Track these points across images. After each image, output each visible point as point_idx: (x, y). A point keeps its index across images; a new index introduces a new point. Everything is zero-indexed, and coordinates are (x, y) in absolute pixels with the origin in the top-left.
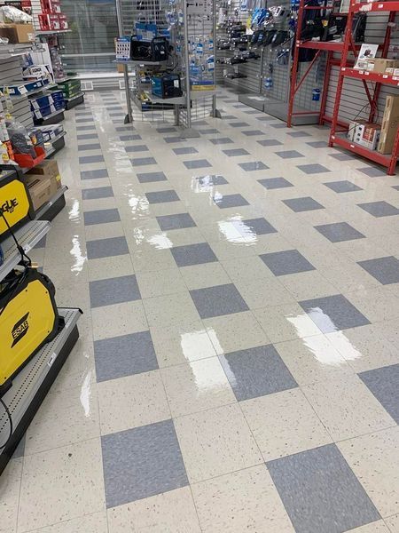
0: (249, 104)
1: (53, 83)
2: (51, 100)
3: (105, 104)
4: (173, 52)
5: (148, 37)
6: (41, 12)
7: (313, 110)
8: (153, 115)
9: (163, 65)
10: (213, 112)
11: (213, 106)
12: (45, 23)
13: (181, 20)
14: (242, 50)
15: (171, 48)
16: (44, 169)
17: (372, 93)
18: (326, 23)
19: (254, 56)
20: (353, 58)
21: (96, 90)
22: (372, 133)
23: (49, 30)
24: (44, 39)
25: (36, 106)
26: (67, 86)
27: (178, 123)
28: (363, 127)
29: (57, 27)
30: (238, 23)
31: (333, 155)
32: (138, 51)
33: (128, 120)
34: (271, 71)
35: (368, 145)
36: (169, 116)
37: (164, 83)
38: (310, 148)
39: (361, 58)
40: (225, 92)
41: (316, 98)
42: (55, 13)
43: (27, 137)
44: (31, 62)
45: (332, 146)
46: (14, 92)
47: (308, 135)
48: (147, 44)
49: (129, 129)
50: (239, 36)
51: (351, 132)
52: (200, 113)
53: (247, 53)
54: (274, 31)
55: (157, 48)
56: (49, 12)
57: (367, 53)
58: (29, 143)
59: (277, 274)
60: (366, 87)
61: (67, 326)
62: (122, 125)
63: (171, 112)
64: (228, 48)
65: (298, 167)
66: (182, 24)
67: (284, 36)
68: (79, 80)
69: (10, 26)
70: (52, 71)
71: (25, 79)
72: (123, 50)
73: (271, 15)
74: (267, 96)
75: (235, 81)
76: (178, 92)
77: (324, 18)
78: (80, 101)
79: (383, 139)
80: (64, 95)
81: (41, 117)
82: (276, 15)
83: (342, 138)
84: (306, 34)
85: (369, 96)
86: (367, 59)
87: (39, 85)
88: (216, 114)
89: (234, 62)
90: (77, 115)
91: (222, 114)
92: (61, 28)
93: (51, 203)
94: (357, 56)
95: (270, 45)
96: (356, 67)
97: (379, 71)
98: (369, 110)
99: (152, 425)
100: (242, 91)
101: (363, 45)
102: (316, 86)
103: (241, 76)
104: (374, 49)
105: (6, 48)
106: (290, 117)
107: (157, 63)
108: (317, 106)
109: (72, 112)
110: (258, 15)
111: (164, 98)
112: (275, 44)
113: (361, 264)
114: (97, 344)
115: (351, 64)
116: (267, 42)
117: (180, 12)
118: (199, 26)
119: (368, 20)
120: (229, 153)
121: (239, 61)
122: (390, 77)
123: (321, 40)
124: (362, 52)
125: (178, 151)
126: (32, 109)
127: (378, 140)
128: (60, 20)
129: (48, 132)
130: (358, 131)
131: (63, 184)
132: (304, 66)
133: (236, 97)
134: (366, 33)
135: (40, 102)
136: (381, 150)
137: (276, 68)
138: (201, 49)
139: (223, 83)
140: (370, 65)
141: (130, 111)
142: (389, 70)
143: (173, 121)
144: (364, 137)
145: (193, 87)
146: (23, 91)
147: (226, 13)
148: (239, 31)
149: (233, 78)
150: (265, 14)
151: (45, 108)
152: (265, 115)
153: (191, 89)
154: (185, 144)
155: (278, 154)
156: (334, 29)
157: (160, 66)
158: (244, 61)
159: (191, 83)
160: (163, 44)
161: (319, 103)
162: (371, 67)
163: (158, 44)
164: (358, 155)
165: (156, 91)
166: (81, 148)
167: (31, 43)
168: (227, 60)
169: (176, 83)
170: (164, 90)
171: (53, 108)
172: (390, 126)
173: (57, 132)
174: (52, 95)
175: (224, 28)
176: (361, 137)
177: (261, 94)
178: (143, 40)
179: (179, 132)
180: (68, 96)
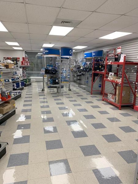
0: (81, 88)
1: (22, 79)
2: (20, 84)
3: (38, 86)
4: (57, 73)
5: (50, 68)
6: (22, 61)
7: (99, 90)
8: (50, 90)
9: (54, 76)
10: (69, 89)
11: (69, 87)
12: (23, 63)
13: (59, 64)
14: (80, 73)
15: (57, 71)
16: (10, 102)
17: (115, 86)
18: (100, 67)
19: (83, 74)
20: (107, 76)
21: (36, 82)
22: (114, 97)
23: (23, 65)
24: (22, 68)
25: (15, 85)
26: (26, 80)
27: (58, 92)
28: (111, 95)
29: (26, 64)
30: (79, 66)
31: (103, 103)
32: (47, 72)
33: (43, 90)
34: (88, 79)
35: (113, 101)
36: (55, 90)
37: (53, 80)
38: (96, 101)
39: (110, 76)
40: (74, 84)
41: (100, 87)
42: (26, 61)
43: (6, 92)
44: (16, 73)
45: (103, 101)
46: (8, 81)
47: (97, 97)
48: (50, 70)
49: (43, 93)
50: (79, 69)
51: (108, 97)
52: (65, 89)
53: (81, 74)
54: (88, 68)
55: (52, 71)
56: (24, 61)
57: (111, 75)
58: (7, 94)
59: (75, 137)
60: (112, 84)
61: (1, 148)
62: (41, 92)
63: (56, 89)
64: (76, 72)
65: (91, 106)
66: (59, 65)
67: (91, 69)
68: (31, 79)
69: (7, 64)
70: (22, 76)
71: (12, 78)
72: (43, 72)
73: (87, 64)
74: (87, 86)
75: (78, 81)
76: (58, 83)
77: (100, 65)
78: (30, 84)
79: (117, 99)
80: (25, 82)
81: (16, 88)
82: (88, 64)
83: (106, 98)
84: (95, 69)
85: (114, 86)
86: (111, 76)
87: (16, 79)
88: (70, 90)
89: (78, 76)
90: (28, 88)
91: (72, 90)
92: (27, 65)
93: (10, 112)
94: (109, 75)
95: (87, 72)
96: (108, 78)
97: (114, 80)
98: (114, 91)
99: (20, 182)
100: (80, 84)
101: (110, 73)
102: (100, 83)
103: (79, 80)
104: (113, 74)
105: (5, 70)
106: (92, 92)
107: (52, 75)
108: (100, 89)
109: (27, 87)
110: (84, 64)
111: (53, 84)
112: (88, 72)
113: (103, 136)
114: (11, 155)
115: (107, 77)
116: (86, 71)
117: (59, 63)
118: (66, 66)
119: (112, 66)
120: (71, 101)
121: (79, 76)
122: (117, 81)
123: (99, 71)
124: (110, 74)
125: (55, 100)
126: (14, 86)
127: (116, 99)
128: (27, 63)
129: (16, 92)
130: (110, 96)
131: (16, 107)
132: (96, 77)
133: (77, 85)
134: (112, 70)
135: (16, 84)
136: (117, 102)
137: (89, 78)
138: (66, 72)
139: (74, 81)
140: (111, 78)
141: (44, 88)
142: (116, 80)
143: (56, 91)
144: (112, 98)
145: (62, 82)
146: (10, 80)
147: (76, 63)
148: (79, 68)
149: (77, 80)
150: (85, 64)
151: (18, 86)
152: (85, 91)
153: (61, 82)
154: (58, 98)
155: (86, 102)
156: (103, 68)
157: (53, 76)
158: (80, 76)
159: (61, 81)
160: (54, 70)
161: (101, 88)
162: (112, 79)
163: (53, 70)
164: (111, 104)
165: (51, 83)
166: (26, 98)
167: (13, 68)
168: (76, 75)
169: (57, 81)
170: (53, 82)
171: (20, 86)
172: (118, 95)
173: (19, 93)
174: (21, 82)
175: (75, 67)
176: (111, 98)
177: (85, 85)
178: (49, 69)
179: (57, 95)
180: (26, 83)
